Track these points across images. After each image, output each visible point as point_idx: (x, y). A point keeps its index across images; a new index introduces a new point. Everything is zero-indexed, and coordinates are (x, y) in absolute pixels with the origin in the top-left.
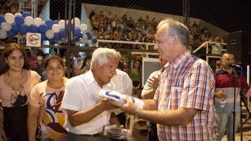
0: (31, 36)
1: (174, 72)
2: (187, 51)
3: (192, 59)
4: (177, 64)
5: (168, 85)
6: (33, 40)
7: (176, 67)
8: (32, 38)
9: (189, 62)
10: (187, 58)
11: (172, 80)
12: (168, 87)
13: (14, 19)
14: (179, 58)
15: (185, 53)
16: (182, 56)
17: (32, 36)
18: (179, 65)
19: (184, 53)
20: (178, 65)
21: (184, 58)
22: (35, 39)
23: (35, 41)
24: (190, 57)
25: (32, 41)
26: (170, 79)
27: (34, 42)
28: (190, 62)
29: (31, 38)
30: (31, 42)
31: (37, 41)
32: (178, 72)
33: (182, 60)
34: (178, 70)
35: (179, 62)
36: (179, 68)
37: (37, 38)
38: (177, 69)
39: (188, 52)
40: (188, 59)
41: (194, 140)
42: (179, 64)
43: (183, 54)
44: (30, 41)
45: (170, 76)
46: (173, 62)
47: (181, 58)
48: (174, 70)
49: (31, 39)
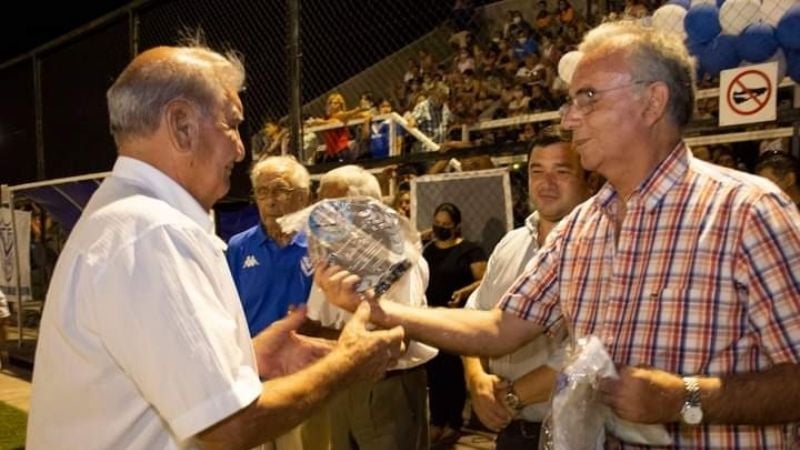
0: (736, 80)
1: (647, 222)
4: (656, 193)
6: (746, 96)
7: (651, 203)
8: (740, 90)
13: (681, 23)
14: (662, 172)
16: (673, 163)
17: (741, 80)
18: (664, 196)
20: (660, 197)
22: (752, 91)
23: (752, 97)
25: (739, 101)
26: (630, 247)
27: (749, 105)
29: (737, 88)
30: (736, 105)
31: (762, 98)
32: (662, 221)
33: (675, 179)
35: (664, 184)
36: (664, 207)
37: (758, 83)
41: (733, 444)
42: (664, 192)
44: (733, 101)
45: (629, 239)
46: (644, 186)
47: (671, 171)
48: (646, 215)
49: (735, 94)
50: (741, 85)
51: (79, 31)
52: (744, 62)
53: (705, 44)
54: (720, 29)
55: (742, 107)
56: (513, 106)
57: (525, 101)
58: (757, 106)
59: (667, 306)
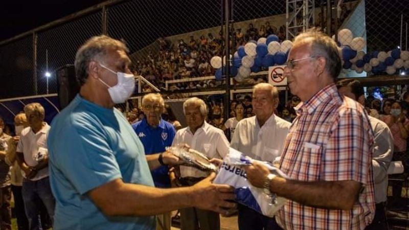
0: (274, 70)
1: (308, 119)
2: (331, 86)
3: (337, 99)
4: (313, 106)
5: (297, 139)
6: (277, 76)
7: (311, 110)
9: (332, 104)
10: (329, 97)
11: (303, 132)
12: (296, 142)
13: (255, 49)
14: (317, 97)
15: (328, 90)
16: (322, 93)
18: (317, 108)
19: (326, 89)
20: (315, 108)
21: (324, 96)
22: (279, 74)
24: (334, 96)
25: (275, 77)
26: (301, 129)
28: (334, 104)
29: (274, 73)
30: (274, 79)
32: (314, 118)
33: (322, 100)
34: (315, 115)
35: (317, 102)
36: (316, 113)
38: (312, 114)
39: (333, 88)
40: (331, 99)
42: (316, 106)
43: (324, 90)
45: (300, 125)
46: (307, 103)
47: (321, 97)
48: (308, 116)
49: (274, 75)
50: (276, 72)
51: (11, 39)
52: (275, 64)
53: (263, 57)
54: (268, 52)
55: (276, 80)
56: (183, 74)
57: (188, 73)
58: (281, 80)
59: (313, 156)
